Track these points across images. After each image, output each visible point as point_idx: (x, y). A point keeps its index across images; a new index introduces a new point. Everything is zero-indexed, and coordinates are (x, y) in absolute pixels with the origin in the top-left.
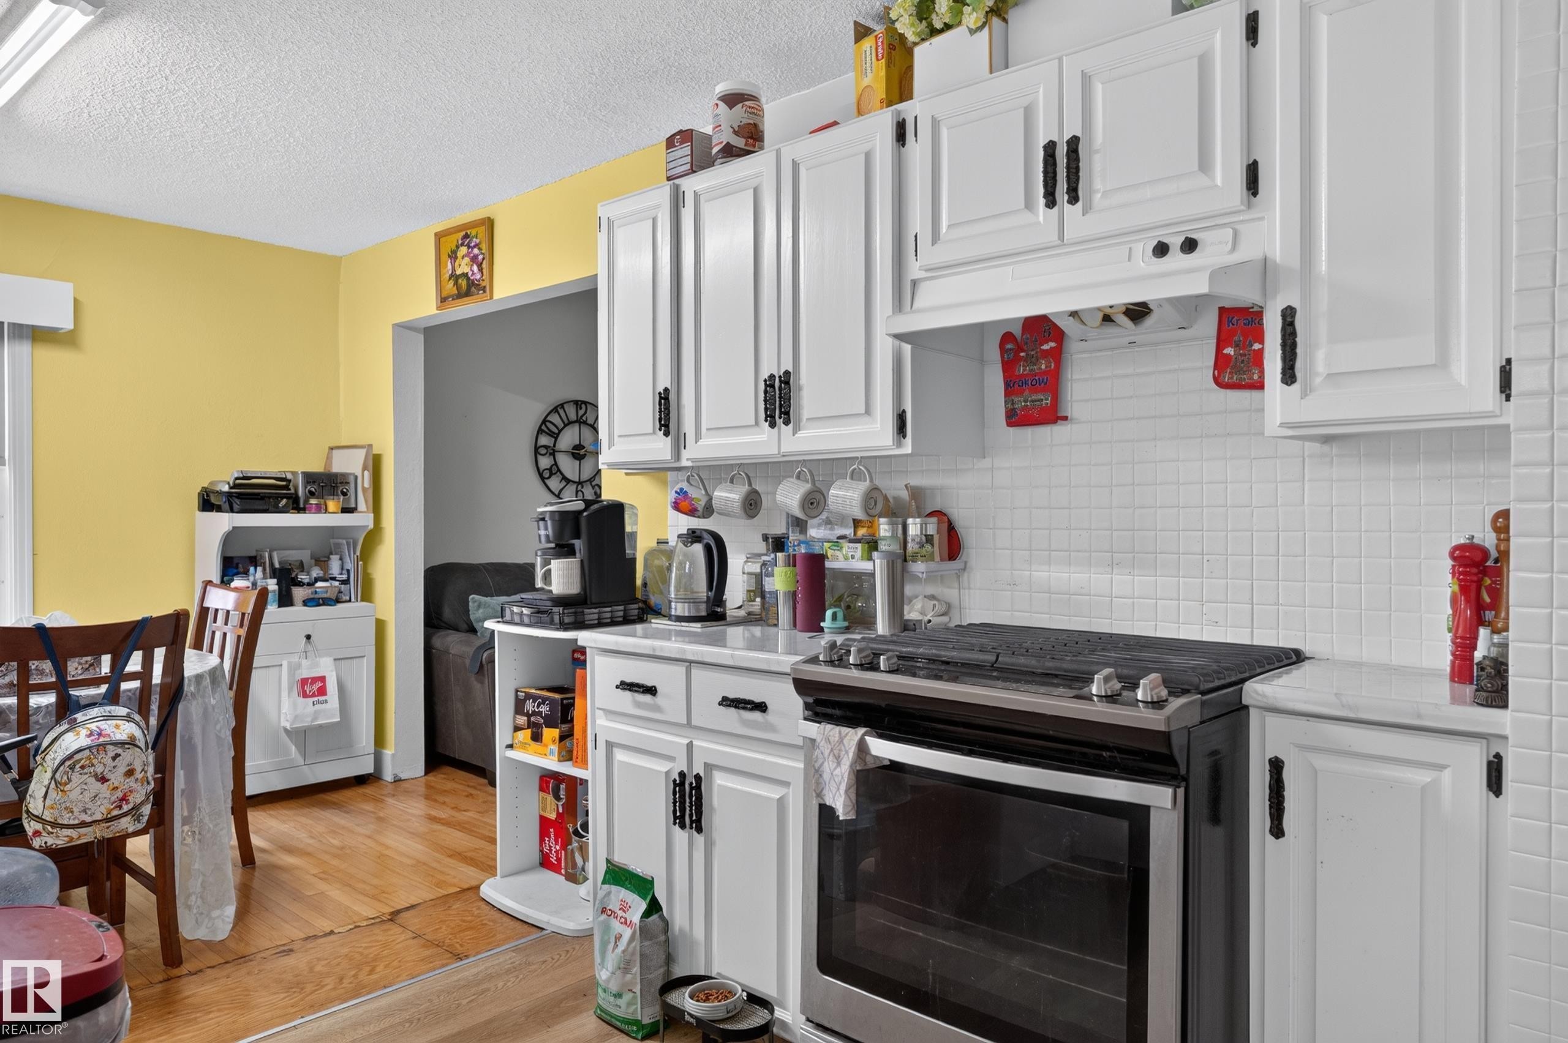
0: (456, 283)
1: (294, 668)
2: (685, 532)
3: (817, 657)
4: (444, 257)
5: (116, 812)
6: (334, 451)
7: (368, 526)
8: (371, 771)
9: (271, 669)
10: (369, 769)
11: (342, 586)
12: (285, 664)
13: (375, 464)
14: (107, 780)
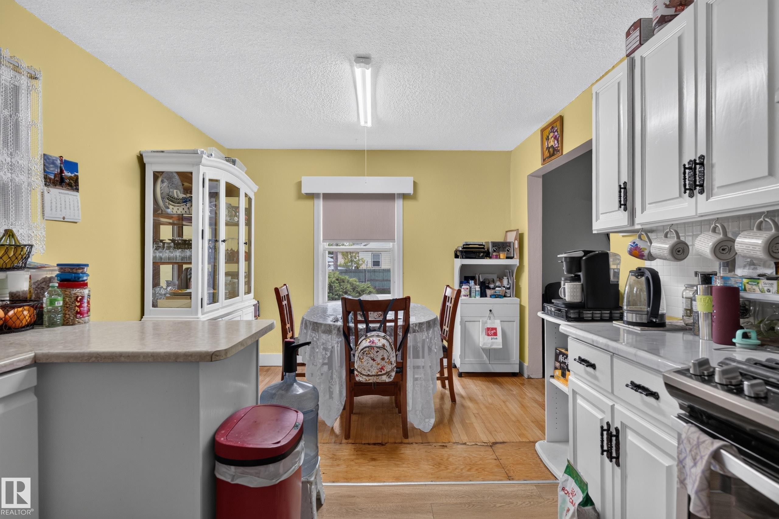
0: (549, 151)
1: (485, 323)
2: (635, 270)
3: (688, 370)
4: (545, 139)
5: (380, 373)
6: (508, 233)
7: (517, 265)
8: (518, 371)
9: (476, 322)
10: (517, 370)
11: (507, 290)
12: (481, 320)
13: (521, 238)
14: (375, 360)
